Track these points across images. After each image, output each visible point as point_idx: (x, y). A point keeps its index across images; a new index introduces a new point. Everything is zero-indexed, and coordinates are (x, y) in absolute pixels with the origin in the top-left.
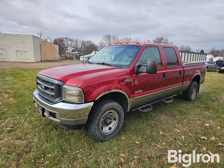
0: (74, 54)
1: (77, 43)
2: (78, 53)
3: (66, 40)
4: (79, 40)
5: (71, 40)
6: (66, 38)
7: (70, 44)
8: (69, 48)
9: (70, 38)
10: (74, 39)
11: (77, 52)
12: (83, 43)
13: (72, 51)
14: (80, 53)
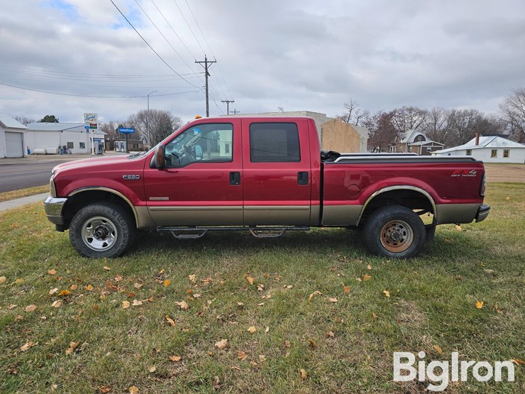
0: (420, 146)
1: (436, 119)
2: (430, 144)
3: (411, 113)
4: (442, 112)
5: (421, 113)
6: (411, 110)
7: (418, 122)
8: (409, 133)
9: (419, 108)
10: (430, 110)
11: (428, 141)
12: (453, 118)
13: (416, 140)
14: (434, 144)
